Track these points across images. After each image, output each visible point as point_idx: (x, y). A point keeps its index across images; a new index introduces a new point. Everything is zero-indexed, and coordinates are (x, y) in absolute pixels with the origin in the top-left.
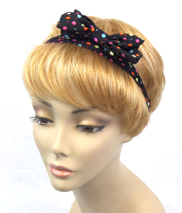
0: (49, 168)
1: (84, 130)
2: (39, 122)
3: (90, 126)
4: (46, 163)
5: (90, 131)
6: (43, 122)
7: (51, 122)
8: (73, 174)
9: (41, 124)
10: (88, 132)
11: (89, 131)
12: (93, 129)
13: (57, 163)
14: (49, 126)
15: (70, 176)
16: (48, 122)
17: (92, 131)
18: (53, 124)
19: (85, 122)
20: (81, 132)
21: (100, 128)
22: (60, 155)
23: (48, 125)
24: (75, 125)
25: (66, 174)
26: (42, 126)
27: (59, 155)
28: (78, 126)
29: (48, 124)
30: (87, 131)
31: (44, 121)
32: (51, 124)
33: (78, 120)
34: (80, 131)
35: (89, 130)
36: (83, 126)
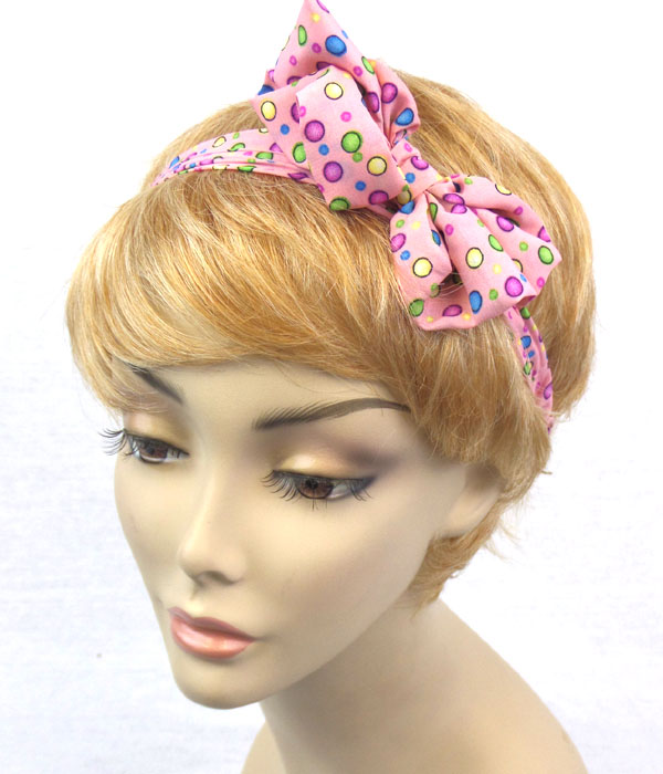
0: (169, 619)
1: (299, 490)
2: (138, 453)
3: (319, 477)
4: (157, 601)
5: (323, 495)
6: (152, 453)
7: (181, 455)
8: (251, 646)
9: (143, 460)
10: (315, 498)
11: (316, 496)
12: (332, 487)
13: (197, 608)
14: (171, 466)
15: (242, 653)
16: (169, 454)
17: (329, 493)
18: (187, 460)
19: (305, 462)
20: (287, 498)
21: (359, 485)
22: (208, 578)
23: (168, 464)
24: (268, 471)
25: (227, 645)
26: (146, 467)
27: (203, 579)
28: (277, 475)
29: (168, 460)
30: (309, 495)
31: (155, 451)
32: (181, 460)
33: (278, 453)
34: (283, 493)
35: (318, 493)
36: (296, 475)
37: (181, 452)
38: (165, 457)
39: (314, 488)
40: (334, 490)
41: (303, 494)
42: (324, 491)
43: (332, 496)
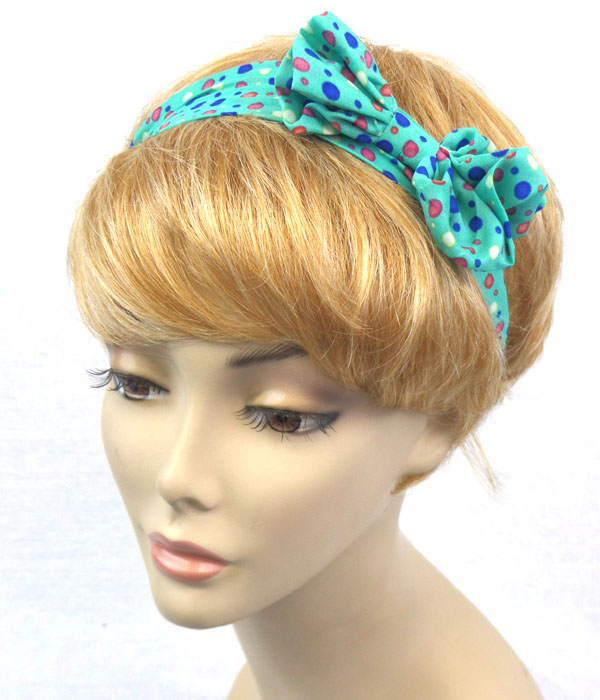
0: (149, 544)
1: (268, 423)
2: (122, 390)
3: (287, 411)
4: (139, 528)
5: (291, 429)
6: (135, 390)
7: (162, 392)
8: (225, 570)
9: (126, 397)
10: (283, 432)
11: (286, 429)
12: (299, 421)
13: (175, 532)
14: (153, 403)
15: (217, 576)
16: (151, 392)
17: (298, 427)
18: (167, 397)
19: (275, 398)
20: (258, 429)
21: (326, 420)
22: (186, 504)
23: (152, 400)
24: (241, 406)
25: (203, 568)
26: (129, 403)
27: (181, 505)
28: (249, 410)
29: (150, 397)
30: (280, 429)
31: (138, 387)
32: (160, 397)
33: (250, 389)
34: (254, 425)
35: (288, 426)
36: (266, 410)
37: (162, 389)
38: (148, 394)
39: (283, 421)
40: (302, 424)
41: (273, 428)
42: (293, 425)
43: (301, 430)
